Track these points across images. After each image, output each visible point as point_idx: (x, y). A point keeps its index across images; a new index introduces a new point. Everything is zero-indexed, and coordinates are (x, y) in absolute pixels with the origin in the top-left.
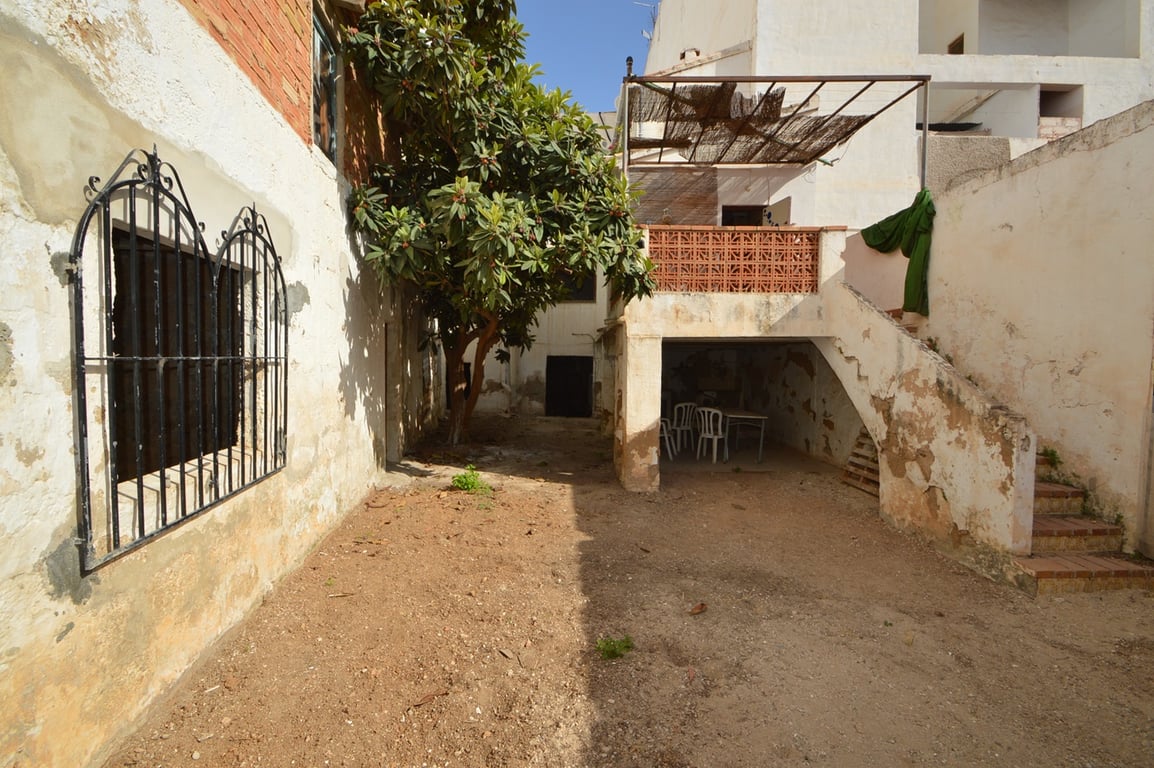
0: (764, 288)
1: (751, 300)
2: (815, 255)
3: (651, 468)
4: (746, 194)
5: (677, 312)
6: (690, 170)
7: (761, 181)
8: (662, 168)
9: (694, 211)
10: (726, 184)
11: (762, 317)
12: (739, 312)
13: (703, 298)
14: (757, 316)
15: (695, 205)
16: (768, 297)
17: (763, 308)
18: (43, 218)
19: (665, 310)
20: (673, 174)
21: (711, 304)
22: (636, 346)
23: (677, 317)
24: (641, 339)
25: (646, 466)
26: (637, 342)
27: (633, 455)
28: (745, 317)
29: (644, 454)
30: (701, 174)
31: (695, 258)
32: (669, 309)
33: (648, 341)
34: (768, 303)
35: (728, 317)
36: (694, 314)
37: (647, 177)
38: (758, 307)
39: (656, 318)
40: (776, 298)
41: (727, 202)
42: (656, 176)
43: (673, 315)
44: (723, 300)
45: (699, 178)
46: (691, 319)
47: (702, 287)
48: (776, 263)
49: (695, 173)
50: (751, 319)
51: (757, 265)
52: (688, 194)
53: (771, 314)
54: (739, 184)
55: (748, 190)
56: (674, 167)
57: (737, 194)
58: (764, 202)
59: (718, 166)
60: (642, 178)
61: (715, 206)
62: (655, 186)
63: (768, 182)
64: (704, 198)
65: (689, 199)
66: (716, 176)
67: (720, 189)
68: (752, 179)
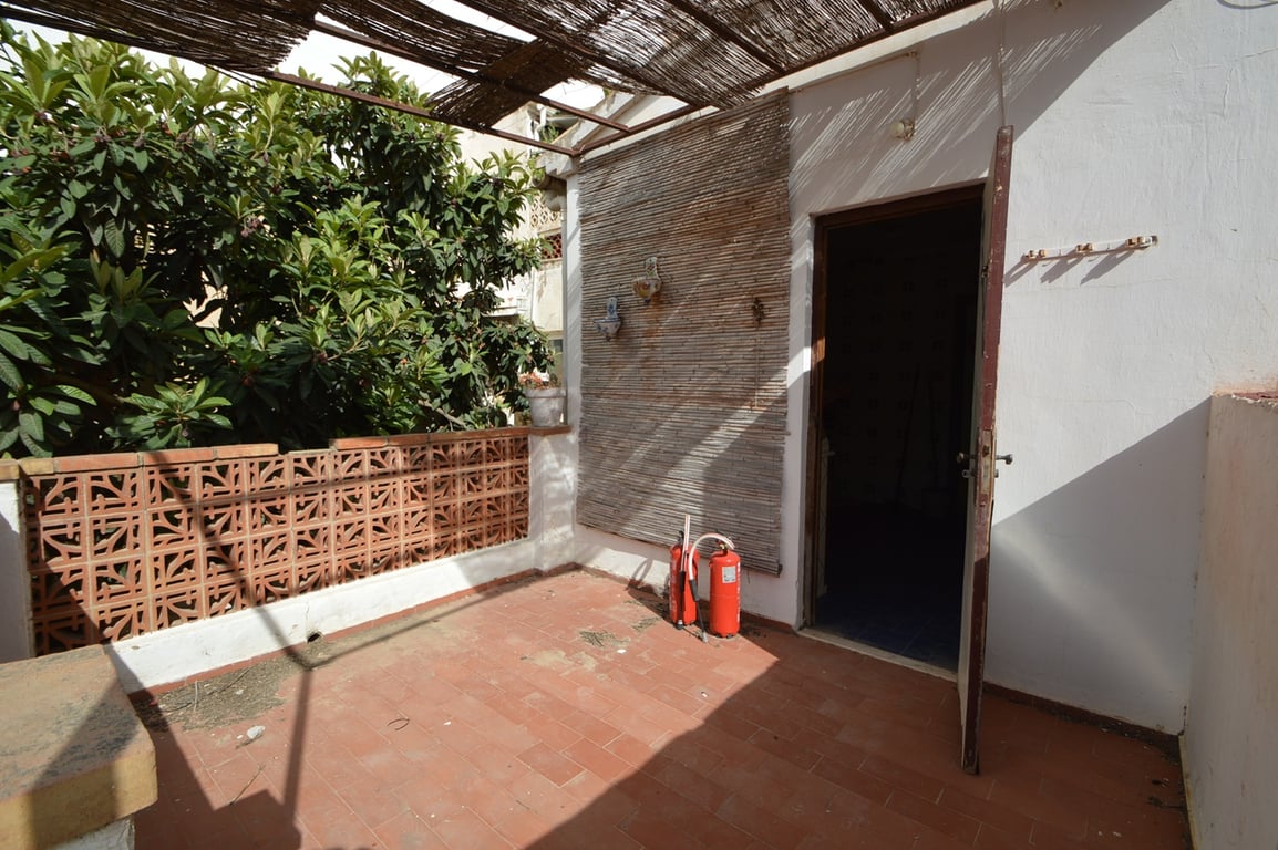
4: (902, 154)
6: (710, 124)
7: (972, 78)
8: (642, 143)
9: (726, 254)
10: (827, 135)
15: (725, 234)
20: (668, 150)
30: (738, 126)
37: (614, 177)
41: (829, 200)
42: (631, 169)
45: (735, 140)
49: (723, 131)
52: (706, 201)
54: (875, 120)
55: (907, 137)
56: (672, 130)
57: (865, 160)
58: (981, 173)
59: (792, 81)
60: (601, 187)
61: (789, 221)
62: (628, 199)
63: (999, 75)
64: (749, 204)
65: (706, 215)
66: (785, 118)
67: (805, 159)
68: (923, 86)
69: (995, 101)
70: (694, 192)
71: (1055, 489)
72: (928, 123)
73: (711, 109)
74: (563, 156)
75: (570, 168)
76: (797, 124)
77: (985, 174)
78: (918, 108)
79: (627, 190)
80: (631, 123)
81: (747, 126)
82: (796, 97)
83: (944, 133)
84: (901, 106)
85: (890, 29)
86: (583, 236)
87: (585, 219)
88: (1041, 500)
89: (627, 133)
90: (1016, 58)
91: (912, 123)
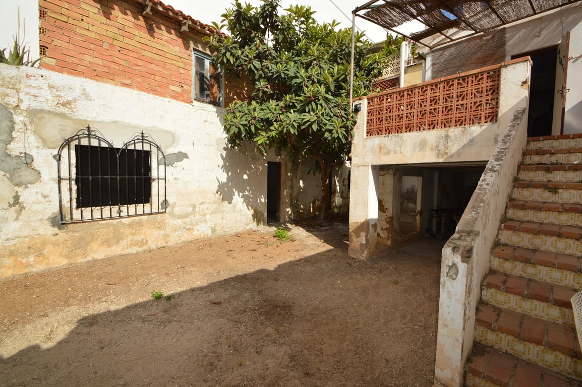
0: (446, 124)
1: (432, 136)
2: (495, 90)
3: (362, 245)
5: (380, 148)
6: (480, 37)
7: (555, 24)
10: (516, 37)
11: (441, 147)
12: (423, 145)
13: (397, 137)
14: (437, 146)
16: (447, 131)
17: (443, 140)
18: (49, 148)
19: (373, 148)
20: (465, 44)
21: (402, 140)
22: (355, 171)
23: (380, 152)
24: (358, 166)
25: (359, 243)
26: (356, 168)
27: (352, 235)
28: (427, 149)
29: (358, 236)
30: (490, 37)
31: (394, 111)
32: (376, 147)
33: (361, 168)
34: (447, 136)
35: (414, 149)
36: (390, 148)
37: (445, 53)
38: (438, 140)
39: (368, 154)
40: (454, 131)
41: (516, 52)
42: (452, 50)
43: (378, 150)
44: (411, 138)
45: (488, 40)
46: (389, 152)
47: (399, 130)
48: (458, 103)
49: (485, 38)
50: (432, 149)
51: (441, 107)
52: (479, 55)
53: (449, 144)
54: (530, 33)
55: (539, 36)
56: (467, 39)
57: (527, 42)
58: (558, 41)
59: (506, 26)
60: (441, 55)
61: (505, 57)
62: (451, 58)
63: (562, 22)
64: (493, 55)
65: (479, 58)
66: (504, 34)
67: (509, 44)
68: (543, 26)
69: (561, 28)
70: (474, 53)
71: (575, 104)
72: (544, 33)
73: (482, 33)
74: (427, 48)
75: (430, 51)
76: (507, 35)
77: (560, 42)
78: (541, 30)
79: (450, 55)
80: (453, 38)
81: (493, 36)
82: (507, 29)
83: (548, 35)
84: (537, 30)
85: (535, 14)
86: (432, 70)
87: (433, 65)
88: (575, 105)
89: (452, 40)
90: (566, 19)
91: (540, 33)
